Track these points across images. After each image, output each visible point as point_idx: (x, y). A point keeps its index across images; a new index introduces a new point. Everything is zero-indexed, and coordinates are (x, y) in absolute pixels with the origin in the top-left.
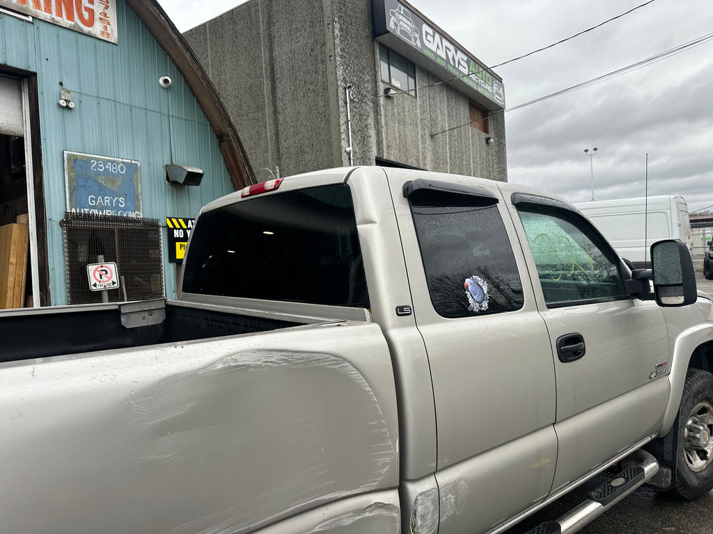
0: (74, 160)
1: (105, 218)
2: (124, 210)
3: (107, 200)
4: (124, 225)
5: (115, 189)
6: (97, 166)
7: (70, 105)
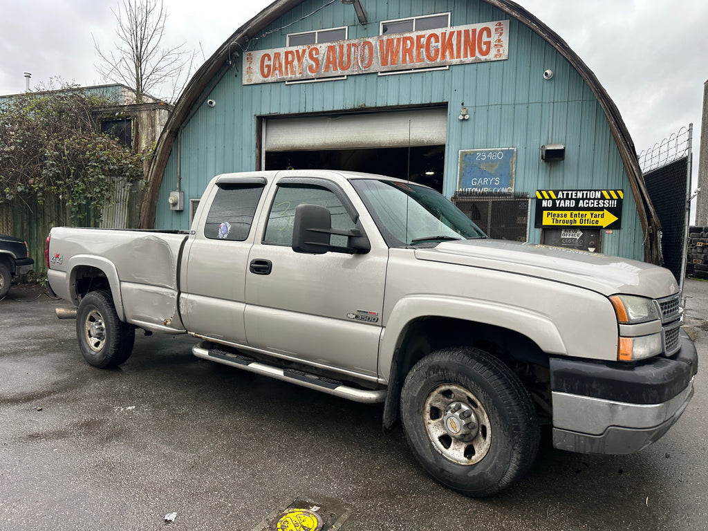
0: (465, 155)
1: (483, 194)
2: (498, 186)
3: (486, 180)
4: (497, 199)
5: (493, 172)
6: (481, 157)
7: (466, 118)
